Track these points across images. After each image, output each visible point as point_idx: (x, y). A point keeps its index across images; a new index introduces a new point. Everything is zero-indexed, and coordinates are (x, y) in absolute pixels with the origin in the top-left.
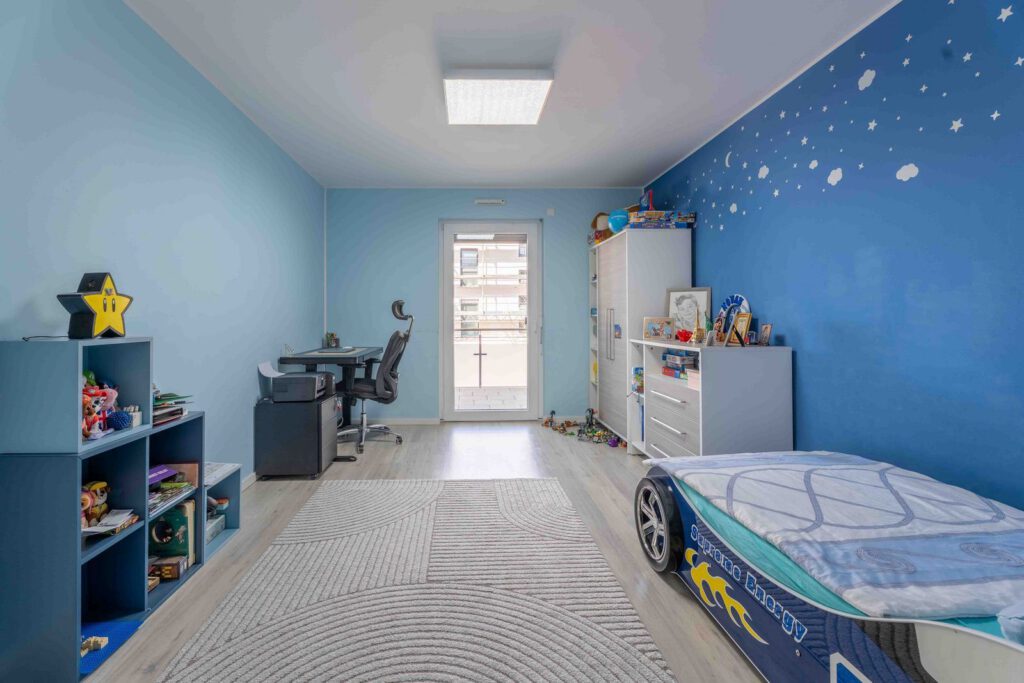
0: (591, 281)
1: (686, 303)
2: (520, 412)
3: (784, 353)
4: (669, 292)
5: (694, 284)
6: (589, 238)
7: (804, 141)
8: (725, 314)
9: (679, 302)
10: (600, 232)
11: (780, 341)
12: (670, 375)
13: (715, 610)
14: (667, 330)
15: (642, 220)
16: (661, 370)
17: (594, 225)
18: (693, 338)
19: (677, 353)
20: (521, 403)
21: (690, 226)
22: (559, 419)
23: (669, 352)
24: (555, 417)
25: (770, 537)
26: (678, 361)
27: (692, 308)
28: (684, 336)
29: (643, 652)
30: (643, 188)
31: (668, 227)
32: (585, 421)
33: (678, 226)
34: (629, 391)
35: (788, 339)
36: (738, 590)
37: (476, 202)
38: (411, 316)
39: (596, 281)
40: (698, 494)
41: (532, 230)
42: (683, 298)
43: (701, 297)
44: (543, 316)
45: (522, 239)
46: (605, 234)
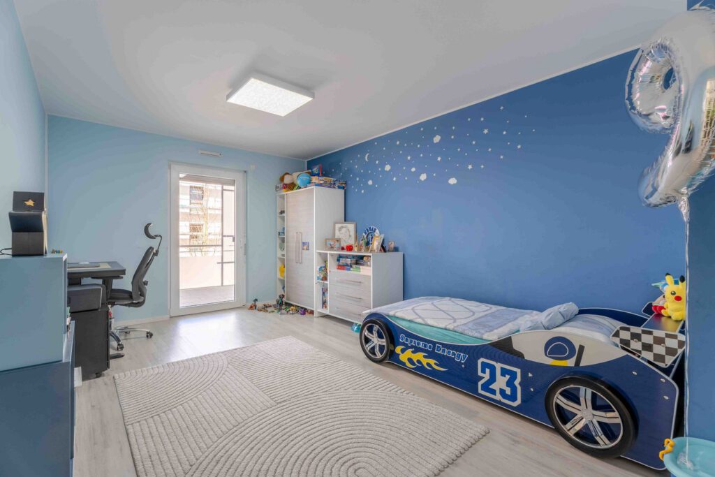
0: (278, 215)
1: (344, 230)
2: (229, 303)
3: (399, 255)
4: (335, 223)
5: (345, 221)
6: (277, 187)
7: (409, 158)
8: (365, 236)
9: (340, 229)
10: (286, 184)
11: (396, 249)
12: (343, 269)
13: (417, 368)
14: (337, 245)
15: (322, 182)
16: (336, 267)
17: (282, 179)
18: (355, 249)
19: (347, 257)
20: (230, 297)
21: (343, 188)
22: (259, 304)
23: (340, 257)
24: (257, 303)
25: (448, 327)
26: (349, 261)
27: (347, 234)
28: (350, 248)
29: (402, 393)
30: (306, 161)
31: (334, 188)
32: (275, 303)
33: (339, 187)
34: (315, 280)
35: (400, 249)
36: (431, 355)
37: (200, 152)
38: (160, 236)
39: (284, 215)
40: (404, 320)
41: (239, 177)
42: (342, 227)
43: (351, 227)
44: (247, 236)
45: (233, 183)
46: (291, 186)
